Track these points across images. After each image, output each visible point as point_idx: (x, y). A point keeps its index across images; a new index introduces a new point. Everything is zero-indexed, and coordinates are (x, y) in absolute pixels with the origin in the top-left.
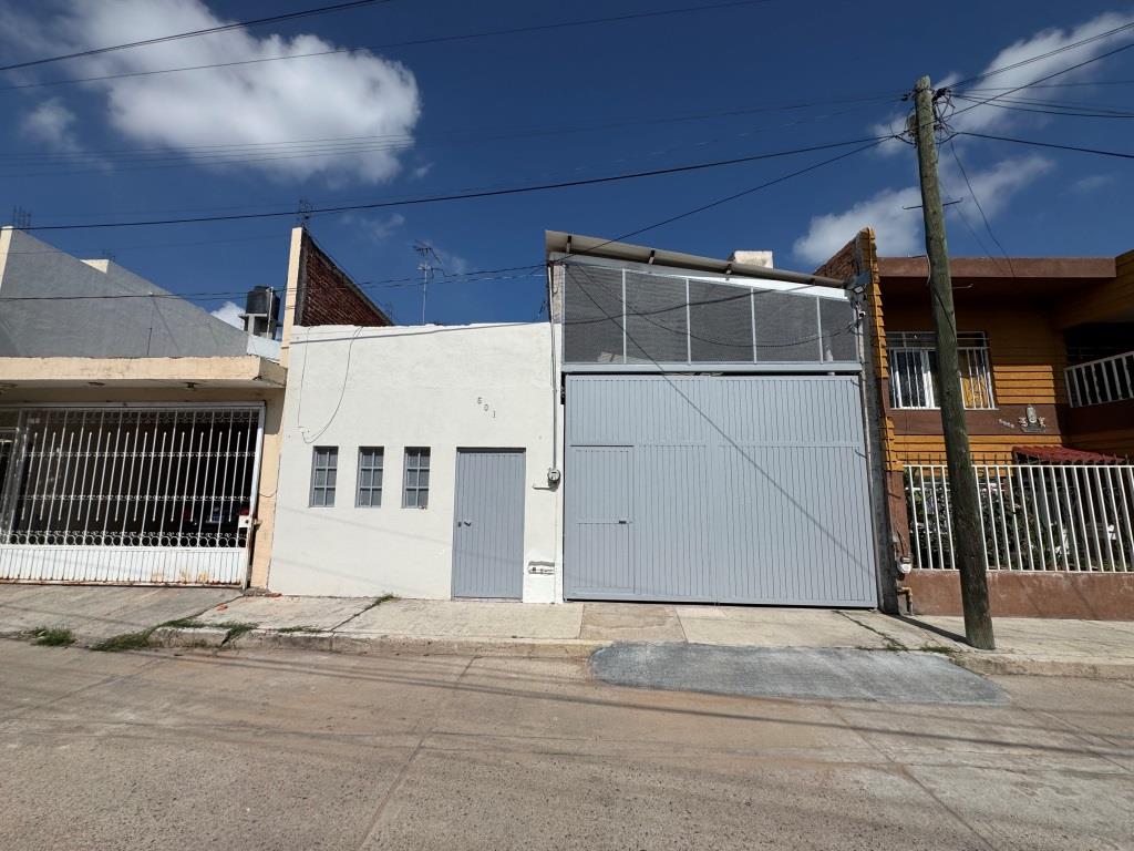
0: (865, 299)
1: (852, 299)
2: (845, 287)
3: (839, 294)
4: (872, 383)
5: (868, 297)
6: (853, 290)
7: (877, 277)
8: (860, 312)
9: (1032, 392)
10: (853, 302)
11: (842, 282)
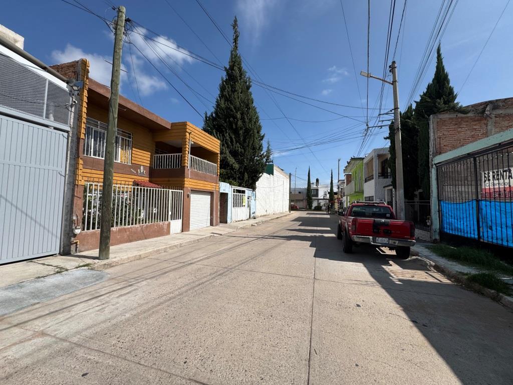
0: (78, 94)
1: (71, 91)
2: (67, 83)
3: (63, 85)
4: (75, 139)
5: (80, 95)
6: (72, 87)
7: (87, 87)
8: (74, 100)
9: (143, 161)
10: (71, 94)
11: (66, 79)
